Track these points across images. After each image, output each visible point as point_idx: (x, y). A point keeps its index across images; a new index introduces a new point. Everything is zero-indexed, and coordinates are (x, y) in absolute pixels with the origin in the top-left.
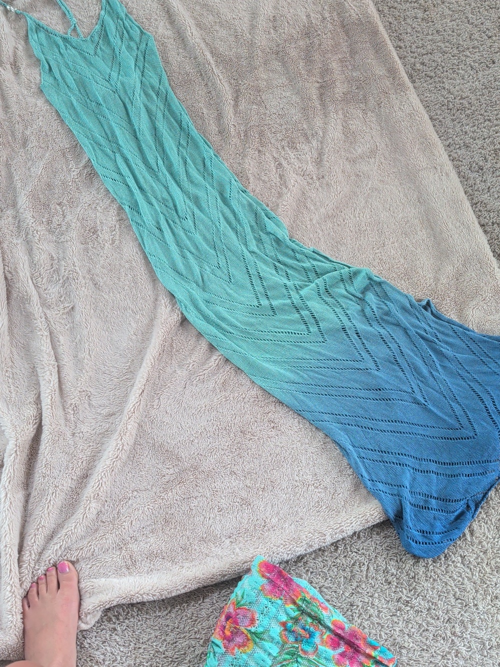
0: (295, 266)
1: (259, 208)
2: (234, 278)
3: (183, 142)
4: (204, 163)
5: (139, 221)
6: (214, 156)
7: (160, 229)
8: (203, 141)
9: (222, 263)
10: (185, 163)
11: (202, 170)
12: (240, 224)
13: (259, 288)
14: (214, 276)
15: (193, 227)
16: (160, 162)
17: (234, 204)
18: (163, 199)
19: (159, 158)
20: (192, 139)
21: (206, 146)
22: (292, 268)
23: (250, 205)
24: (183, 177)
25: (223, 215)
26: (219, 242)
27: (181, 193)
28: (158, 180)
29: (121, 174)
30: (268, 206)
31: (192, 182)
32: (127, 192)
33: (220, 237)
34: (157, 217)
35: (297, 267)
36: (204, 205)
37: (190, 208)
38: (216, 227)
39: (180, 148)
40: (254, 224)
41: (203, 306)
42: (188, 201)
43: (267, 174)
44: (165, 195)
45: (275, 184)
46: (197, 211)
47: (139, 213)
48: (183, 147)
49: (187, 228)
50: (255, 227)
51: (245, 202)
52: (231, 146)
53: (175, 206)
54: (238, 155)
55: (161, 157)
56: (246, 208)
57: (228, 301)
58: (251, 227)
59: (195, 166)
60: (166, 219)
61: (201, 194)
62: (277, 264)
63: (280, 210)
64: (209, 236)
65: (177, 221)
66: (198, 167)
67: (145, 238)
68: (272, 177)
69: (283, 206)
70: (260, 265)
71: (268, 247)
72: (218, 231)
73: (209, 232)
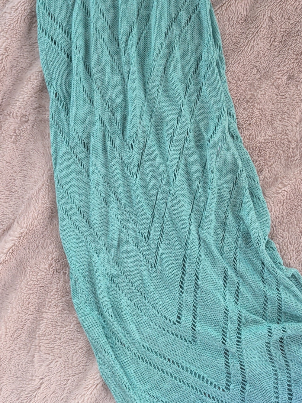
0: (254, 286)
1: (244, 173)
2: (161, 264)
3: (182, 18)
4: (198, 65)
5: (62, 124)
6: (215, 63)
7: (87, 147)
8: (211, 30)
9: (155, 235)
10: (170, 53)
11: (189, 74)
12: (204, 188)
13: (188, 298)
14: (135, 248)
15: (136, 164)
16: (134, 39)
17: (210, 153)
18: (113, 102)
19: (135, 31)
20: (199, 18)
21: (212, 41)
22: (249, 286)
23: (234, 165)
24: (155, 77)
25: (186, 165)
26: (163, 202)
27: (144, 100)
28: (119, 65)
29: (68, 34)
30: (260, 171)
31: (166, 90)
32: (63, 67)
33: (167, 197)
34: (90, 127)
35: (256, 290)
36: (166, 137)
37: (144, 132)
38: (168, 179)
39: (174, 25)
40: (226, 193)
41: (101, 283)
42: (146, 118)
43: (284, 119)
44: (118, 97)
45: (289, 142)
46: (152, 140)
47: (67, 110)
48: (178, 25)
49: (127, 161)
50: (227, 199)
51: (228, 158)
52: (252, 52)
53: (124, 119)
54: (255, 70)
55: (139, 28)
56: (226, 166)
57: (139, 294)
58: (221, 197)
59: (182, 65)
60: (104, 133)
61: (170, 116)
62: (231, 273)
63: (274, 190)
64: (152, 188)
65: (118, 144)
66: (186, 66)
67: (60, 153)
68: (290, 128)
69: (280, 186)
70: (205, 262)
71: (230, 240)
72: (169, 186)
73: (156, 181)
